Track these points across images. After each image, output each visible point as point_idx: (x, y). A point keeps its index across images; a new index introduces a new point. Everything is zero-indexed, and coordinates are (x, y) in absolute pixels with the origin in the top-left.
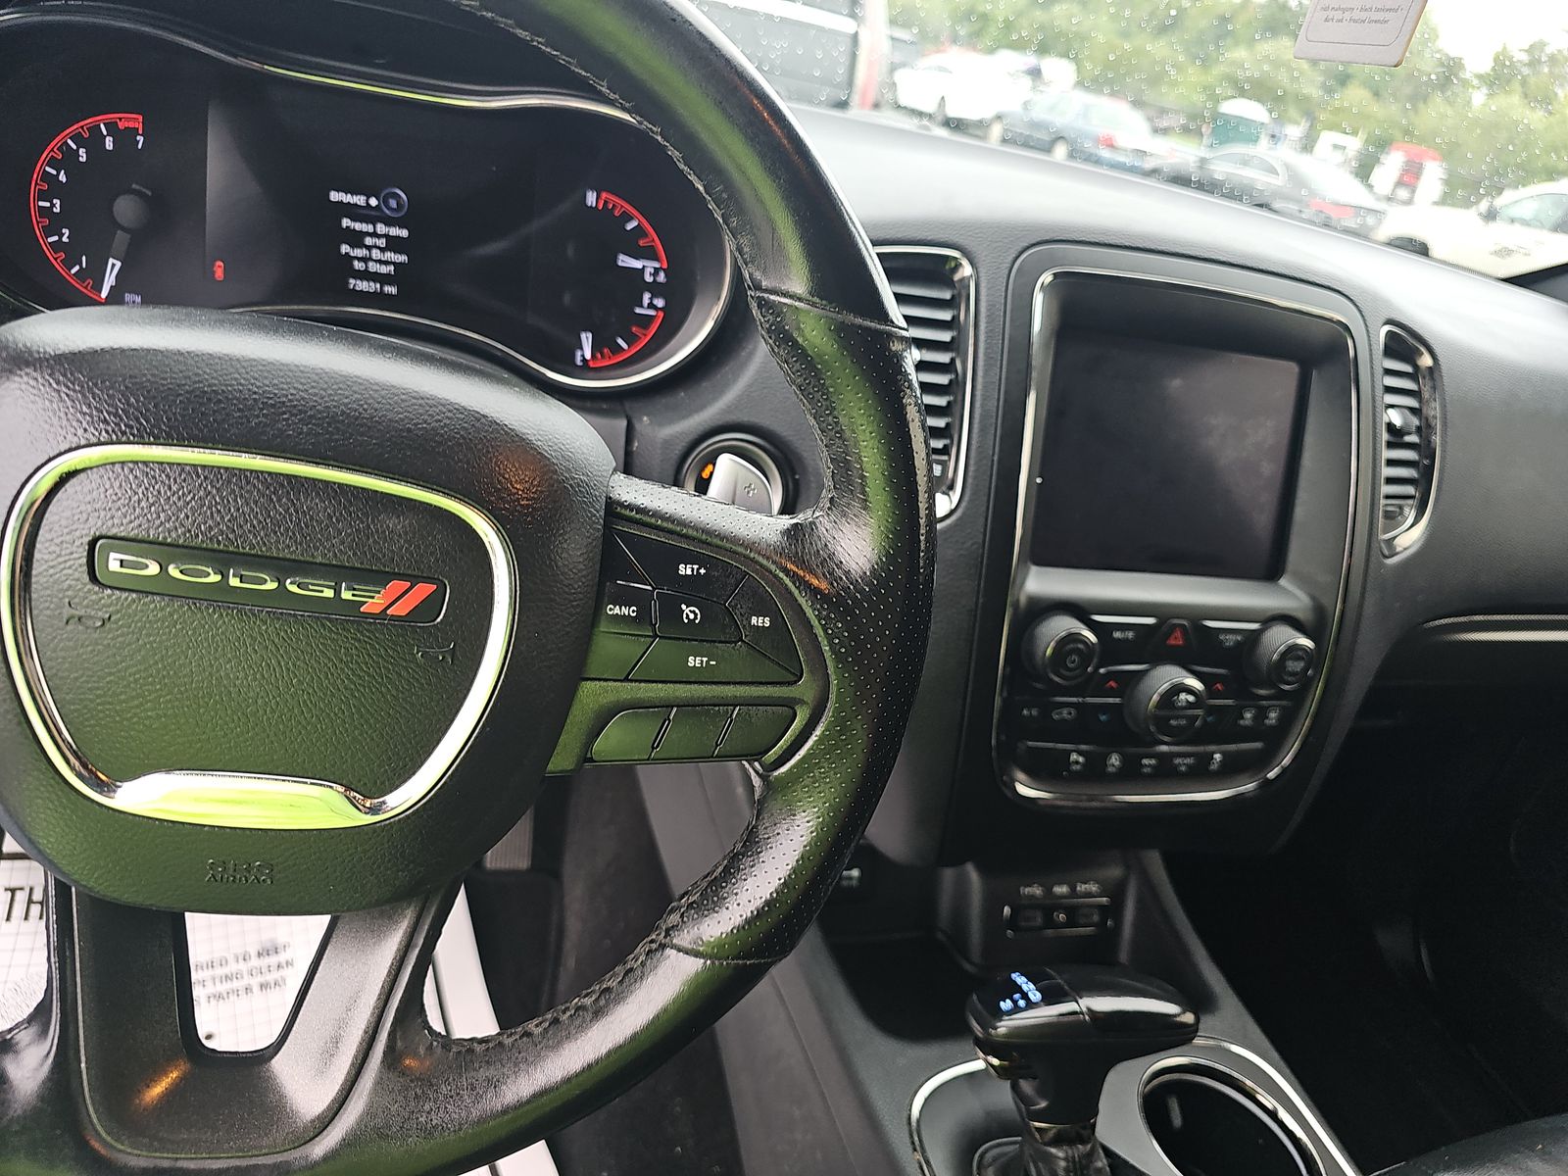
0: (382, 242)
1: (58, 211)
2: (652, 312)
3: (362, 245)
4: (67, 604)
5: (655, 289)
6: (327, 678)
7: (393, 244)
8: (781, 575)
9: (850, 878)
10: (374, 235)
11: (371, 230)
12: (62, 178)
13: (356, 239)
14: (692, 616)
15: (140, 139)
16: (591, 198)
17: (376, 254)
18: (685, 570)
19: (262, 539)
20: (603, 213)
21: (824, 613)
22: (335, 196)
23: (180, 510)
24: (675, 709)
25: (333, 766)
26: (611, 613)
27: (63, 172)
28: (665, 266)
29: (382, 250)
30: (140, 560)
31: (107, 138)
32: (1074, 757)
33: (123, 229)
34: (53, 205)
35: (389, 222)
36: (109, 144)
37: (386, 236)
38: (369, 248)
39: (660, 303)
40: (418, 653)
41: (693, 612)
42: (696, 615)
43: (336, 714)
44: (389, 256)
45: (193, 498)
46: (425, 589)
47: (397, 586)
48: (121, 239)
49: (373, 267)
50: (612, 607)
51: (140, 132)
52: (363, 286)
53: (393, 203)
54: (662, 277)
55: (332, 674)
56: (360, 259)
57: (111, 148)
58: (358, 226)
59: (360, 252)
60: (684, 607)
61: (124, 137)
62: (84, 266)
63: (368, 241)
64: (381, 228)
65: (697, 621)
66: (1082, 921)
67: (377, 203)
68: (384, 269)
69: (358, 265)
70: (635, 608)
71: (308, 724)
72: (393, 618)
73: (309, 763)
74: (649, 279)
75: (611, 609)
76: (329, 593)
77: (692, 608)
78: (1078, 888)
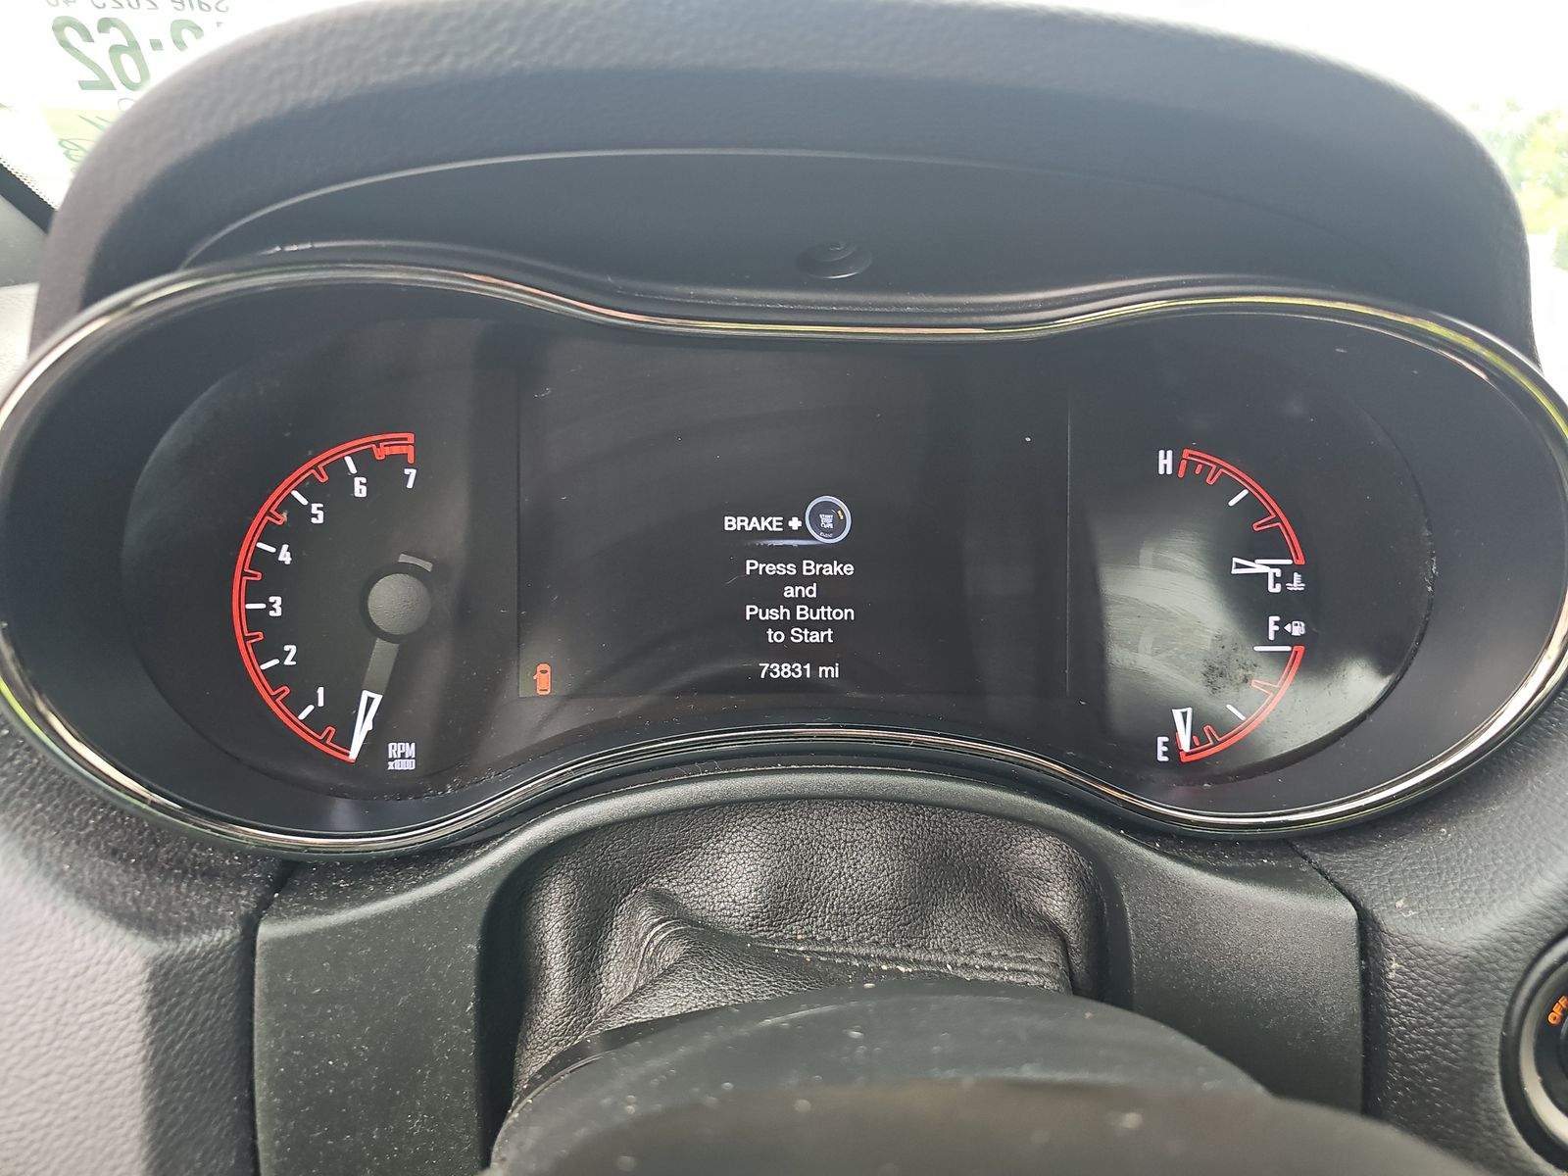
1: (279, 613)
3: (777, 600)
5: (1287, 605)
7: (830, 591)
10: (799, 580)
11: (793, 571)
12: (285, 557)
13: (769, 591)
15: (412, 473)
16: (1165, 462)
17: (803, 612)
20: (1186, 482)
22: (732, 523)
27: (285, 547)
28: (1301, 561)
29: (813, 604)
31: (357, 480)
33: (387, 637)
34: (270, 607)
35: (822, 554)
36: (360, 490)
37: (819, 579)
38: (791, 604)
39: (1296, 629)
44: (825, 612)
48: (383, 654)
49: (799, 636)
51: (411, 460)
52: (784, 670)
53: (827, 521)
54: (1297, 584)
56: (776, 625)
57: (364, 494)
58: (771, 569)
61: (384, 473)
62: (321, 703)
63: (790, 592)
64: (810, 567)
67: (800, 524)
68: (817, 637)
69: (774, 636)
74: (1274, 589)
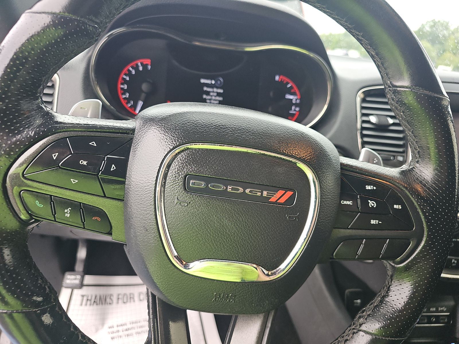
0: (215, 94)
2: (294, 112)
4: (176, 198)
5: (296, 105)
6: (257, 225)
7: (219, 94)
8: (404, 189)
9: (357, 303)
10: (213, 92)
11: (212, 90)
13: (208, 93)
14: (373, 205)
16: (277, 78)
17: (213, 98)
18: (368, 188)
19: (238, 175)
20: (281, 82)
21: (422, 203)
22: (202, 81)
23: (213, 165)
24: (364, 240)
25: (258, 259)
26: (343, 203)
28: (299, 98)
29: (215, 96)
30: (200, 182)
32: (453, 261)
33: (144, 92)
35: (217, 88)
37: (217, 92)
38: (211, 96)
39: (297, 109)
40: (287, 217)
41: (373, 203)
42: (374, 204)
43: (260, 239)
44: (217, 98)
45: (217, 161)
46: (289, 193)
47: (281, 192)
48: (143, 95)
49: (213, 102)
50: (343, 201)
53: (219, 82)
54: (298, 101)
55: (259, 224)
56: (209, 100)
57: (141, 70)
58: (209, 89)
59: (209, 97)
60: (369, 201)
61: (145, 66)
63: (211, 94)
64: (215, 90)
65: (374, 207)
66: (442, 321)
67: (214, 82)
70: (352, 202)
71: (251, 243)
72: (280, 204)
73: (250, 257)
74: (294, 102)
75: (343, 202)
76: (259, 194)
77: (373, 202)
78: (439, 309)
